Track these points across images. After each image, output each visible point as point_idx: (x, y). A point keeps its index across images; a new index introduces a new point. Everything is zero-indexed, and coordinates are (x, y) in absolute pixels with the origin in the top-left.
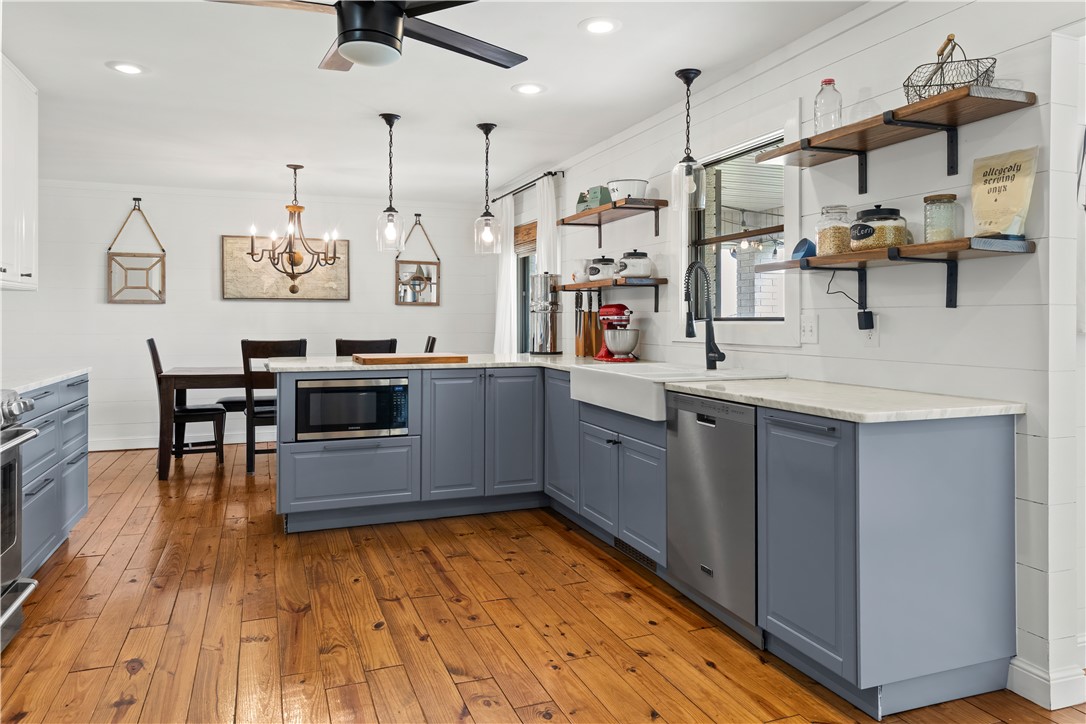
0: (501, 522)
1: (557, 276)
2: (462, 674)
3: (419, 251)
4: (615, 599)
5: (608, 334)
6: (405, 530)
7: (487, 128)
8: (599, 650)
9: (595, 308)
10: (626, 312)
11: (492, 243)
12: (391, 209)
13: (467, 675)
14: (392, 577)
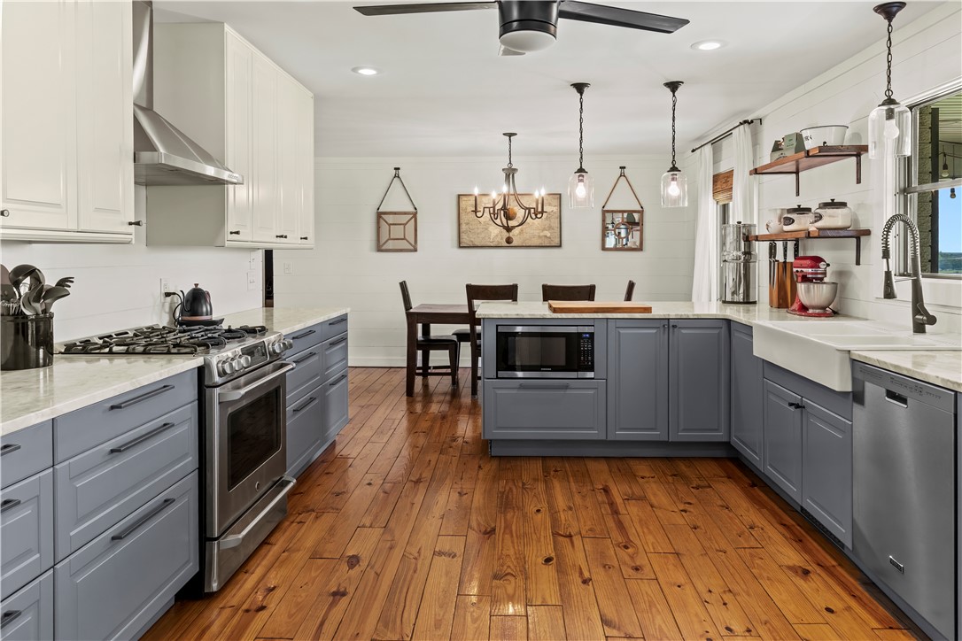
0: (683, 467)
1: (750, 226)
2: (614, 627)
3: (622, 201)
4: (790, 573)
5: (801, 287)
6: (592, 465)
7: (673, 86)
8: (762, 630)
9: (790, 259)
10: (822, 265)
11: (679, 197)
12: (581, 170)
13: (619, 629)
14: (570, 512)
